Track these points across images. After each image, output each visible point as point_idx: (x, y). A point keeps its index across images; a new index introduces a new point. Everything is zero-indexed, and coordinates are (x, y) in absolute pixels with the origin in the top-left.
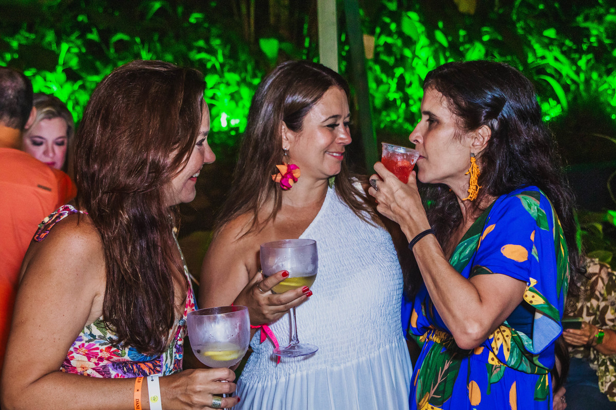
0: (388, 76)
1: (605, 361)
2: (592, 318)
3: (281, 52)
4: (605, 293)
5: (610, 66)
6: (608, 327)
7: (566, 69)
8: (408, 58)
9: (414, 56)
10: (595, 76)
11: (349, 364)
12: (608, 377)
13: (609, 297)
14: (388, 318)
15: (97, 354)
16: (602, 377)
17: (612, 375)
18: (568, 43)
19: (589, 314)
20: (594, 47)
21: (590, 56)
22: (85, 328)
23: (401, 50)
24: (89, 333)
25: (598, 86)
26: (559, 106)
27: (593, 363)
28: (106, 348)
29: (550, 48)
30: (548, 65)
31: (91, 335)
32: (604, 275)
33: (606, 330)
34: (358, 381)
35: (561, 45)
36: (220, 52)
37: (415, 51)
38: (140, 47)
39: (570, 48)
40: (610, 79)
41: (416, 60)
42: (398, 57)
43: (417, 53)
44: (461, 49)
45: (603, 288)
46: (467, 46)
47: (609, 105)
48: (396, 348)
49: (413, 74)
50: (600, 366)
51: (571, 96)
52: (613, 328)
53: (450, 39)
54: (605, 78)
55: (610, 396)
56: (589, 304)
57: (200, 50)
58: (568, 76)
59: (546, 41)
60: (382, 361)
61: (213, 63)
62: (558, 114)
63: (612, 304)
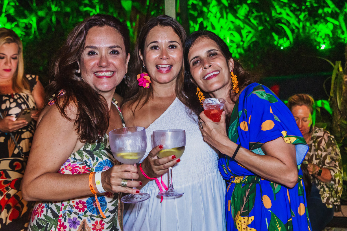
0: (194, 22)
1: (323, 186)
2: (318, 161)
3: (133, 7)
4: (326, 147)
5: (317, 19)
6: (326, 167)
7: (293, 20)
8: (205, 12)
9: (209, 11)
10: (308, 24)
11: (187, 185)
12: (325, 194)
13: (328, 150)
14: (212, 158)
15: (78, 170)
16: (322, 194)
17: (327, 193)
18: (294, 5)
19: (316, 159)
20: (308, 8)
21: (306, 13)
22: (72, 155)
23: (201, 8)
24: (74, 157)
25: (309, 30)
26: (288, 41)
27: (318, 186)
28: (83, 167)
29: (284, 8)
30: (282, 18)
31: (75, 158)
32: (326, 137)
33: (325, 168)
34: (192, 194)
35: (290, 7)
36: (98, 7)
37: (209, 8)
38: (51, 3)
39: (295, 8)
40: (316, 26)
41: (210, 14)
42: (199, 12)
43: (210, 10)
44: (235, 8)
45: (325, 144)
46: (238, 6)
47: (316, 41)
48: (215, 175)
49: (208, 22)
50: (321, 188)
51: (295, 35)
52: (328, 168)
53: (229, 2)
54: (313, 26)
55: (327, 205)
56: (316, 153)
57: (86, 5)
58: (293, 24)
59: (282, 4)
60: (207, 183)
61: (94, 13)
62: (288, 46)
63: (329, 153)
